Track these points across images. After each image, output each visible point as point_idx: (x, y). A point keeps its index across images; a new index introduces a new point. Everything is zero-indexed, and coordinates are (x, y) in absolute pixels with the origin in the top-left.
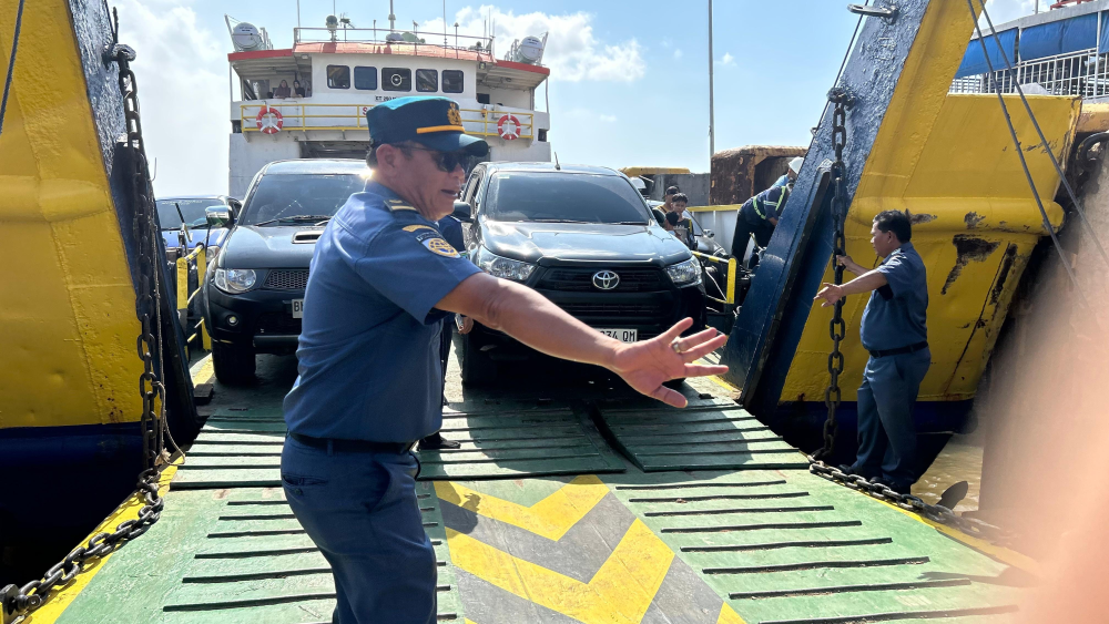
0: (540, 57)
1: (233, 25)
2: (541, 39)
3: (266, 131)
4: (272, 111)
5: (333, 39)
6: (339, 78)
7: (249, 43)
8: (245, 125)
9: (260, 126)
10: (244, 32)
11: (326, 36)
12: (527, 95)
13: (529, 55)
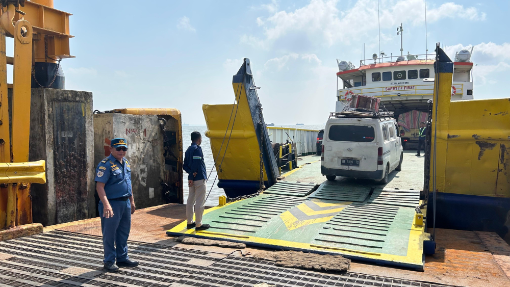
0: (469, 58)
1: (339, 62)
2: (470, 51)
3: (348, 100)
4: (350, 92)
5: (375, 62)
6: (376, 77)
7: (345, 68)
8: (342, 98)
9: (346, 98)
10: (342, 64)
11: (372, 62)
12: (466, 74)
13: (463, 58)
